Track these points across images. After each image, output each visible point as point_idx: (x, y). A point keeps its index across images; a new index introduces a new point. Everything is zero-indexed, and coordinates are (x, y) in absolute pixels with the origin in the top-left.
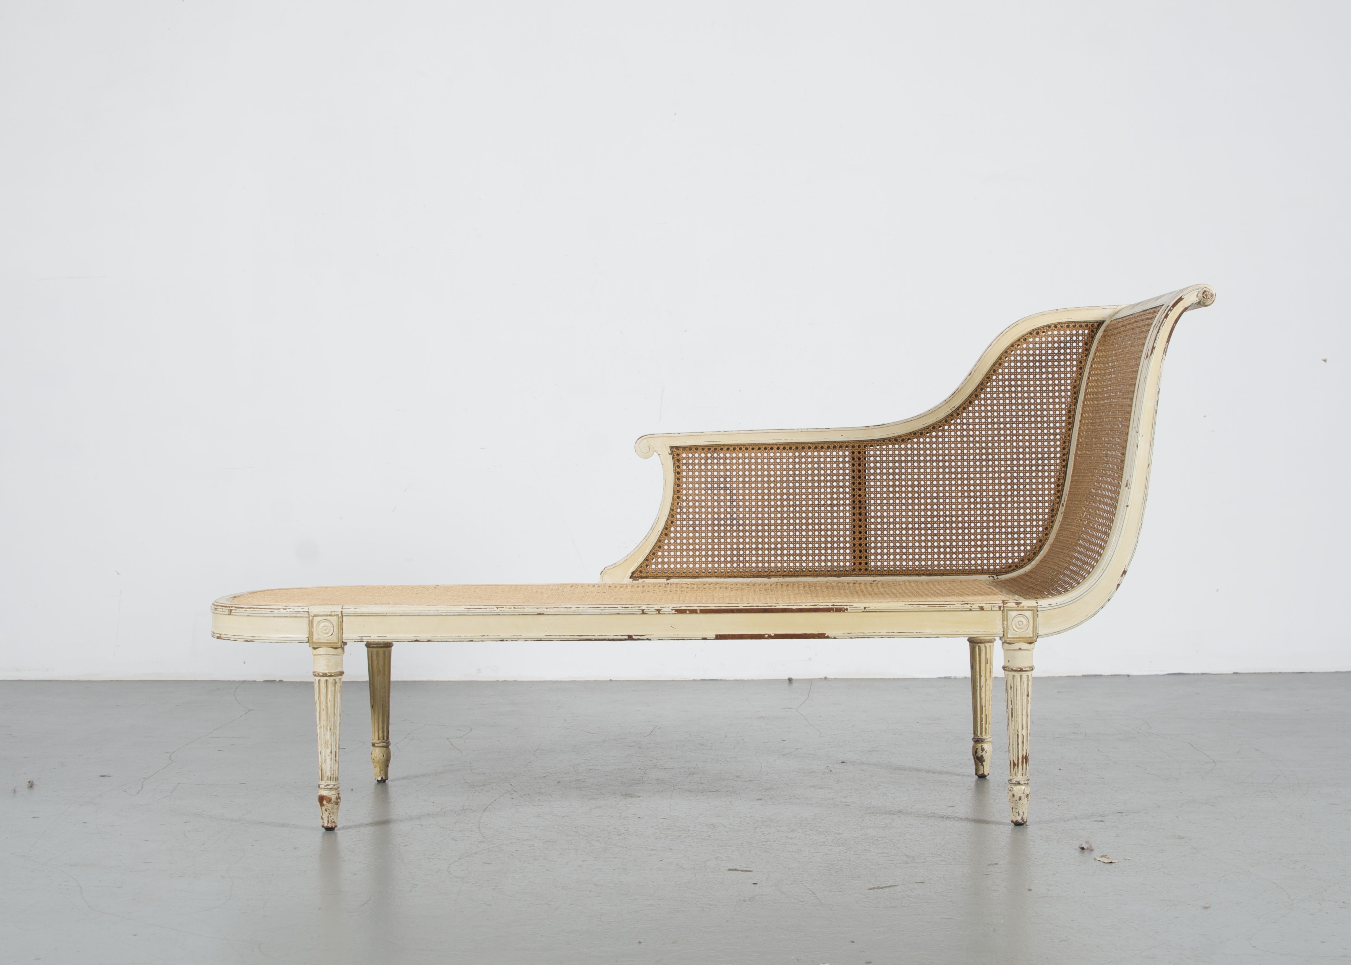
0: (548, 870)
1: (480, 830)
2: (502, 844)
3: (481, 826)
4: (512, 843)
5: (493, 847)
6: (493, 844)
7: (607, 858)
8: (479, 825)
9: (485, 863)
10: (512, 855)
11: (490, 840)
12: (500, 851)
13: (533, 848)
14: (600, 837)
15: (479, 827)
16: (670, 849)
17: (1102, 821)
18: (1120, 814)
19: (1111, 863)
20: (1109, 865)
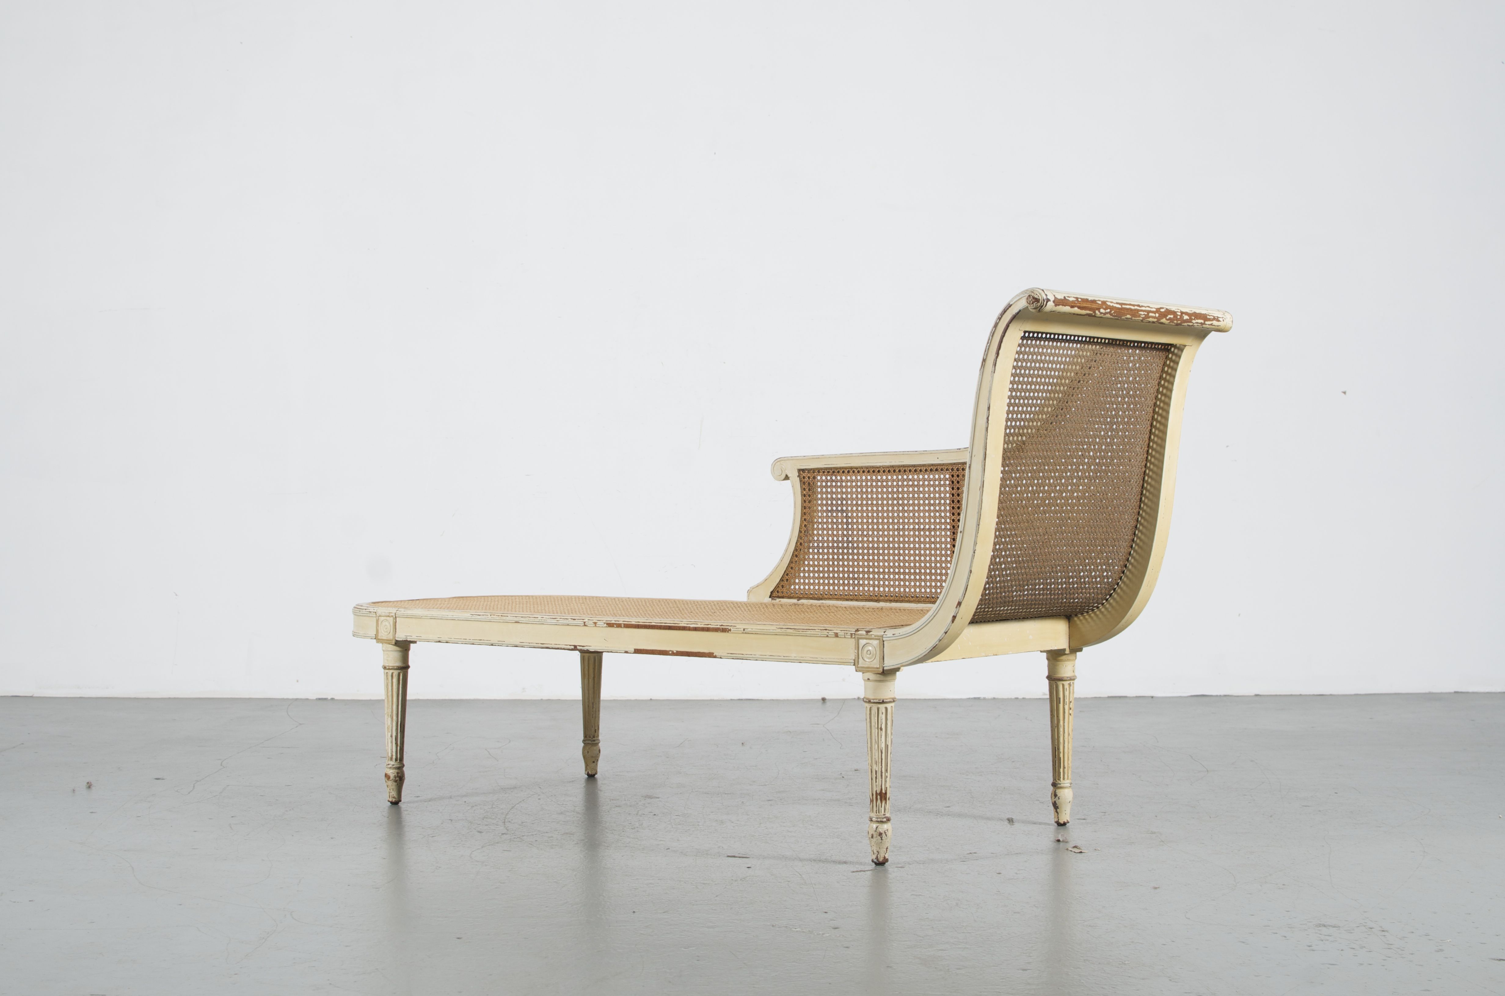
0: (562, 856)
1: (505, 825)
2: (523, 836)
3: (506, 821)
4: (533, 835)
5: (515, 838)
6: (515, 835)
7: (619, 847)
8: (505, 820)
9: (505, 850)
10: (531, 844)
11: (513, 832)
12: (521, 841)
13: (552, 839)
14: (615, 830)
15: (504, 822)
16: (678, 840)
17: (1084, 819)
18: (1103, 814)
19: (1081, 852)
20: (1079, 854)
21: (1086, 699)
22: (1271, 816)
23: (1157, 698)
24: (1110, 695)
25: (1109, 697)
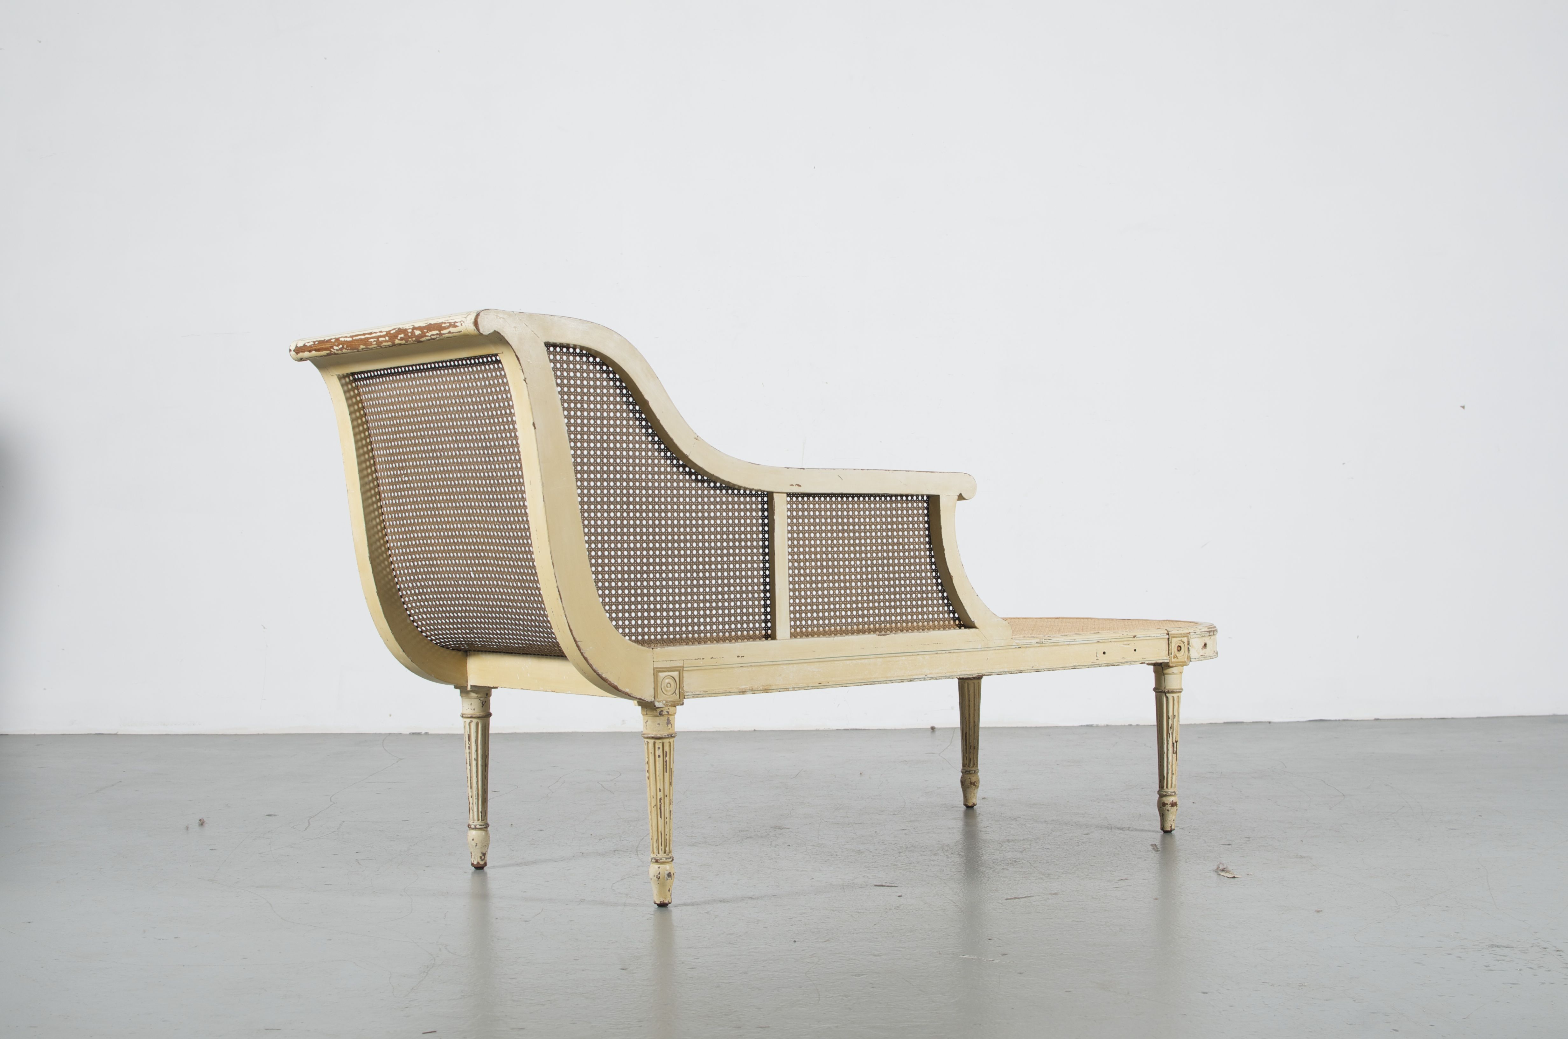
17: (1229, 845)
18: (1247, 839)
19: (1234, 877)
20: (1232, 879)
21: (1201, 725)
22: (1419, 840)
23: (1275, 723)
24: (1226, 721)
25: (1225, 723)
